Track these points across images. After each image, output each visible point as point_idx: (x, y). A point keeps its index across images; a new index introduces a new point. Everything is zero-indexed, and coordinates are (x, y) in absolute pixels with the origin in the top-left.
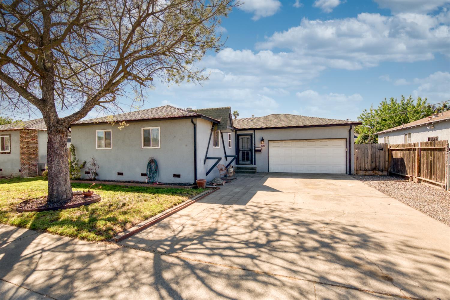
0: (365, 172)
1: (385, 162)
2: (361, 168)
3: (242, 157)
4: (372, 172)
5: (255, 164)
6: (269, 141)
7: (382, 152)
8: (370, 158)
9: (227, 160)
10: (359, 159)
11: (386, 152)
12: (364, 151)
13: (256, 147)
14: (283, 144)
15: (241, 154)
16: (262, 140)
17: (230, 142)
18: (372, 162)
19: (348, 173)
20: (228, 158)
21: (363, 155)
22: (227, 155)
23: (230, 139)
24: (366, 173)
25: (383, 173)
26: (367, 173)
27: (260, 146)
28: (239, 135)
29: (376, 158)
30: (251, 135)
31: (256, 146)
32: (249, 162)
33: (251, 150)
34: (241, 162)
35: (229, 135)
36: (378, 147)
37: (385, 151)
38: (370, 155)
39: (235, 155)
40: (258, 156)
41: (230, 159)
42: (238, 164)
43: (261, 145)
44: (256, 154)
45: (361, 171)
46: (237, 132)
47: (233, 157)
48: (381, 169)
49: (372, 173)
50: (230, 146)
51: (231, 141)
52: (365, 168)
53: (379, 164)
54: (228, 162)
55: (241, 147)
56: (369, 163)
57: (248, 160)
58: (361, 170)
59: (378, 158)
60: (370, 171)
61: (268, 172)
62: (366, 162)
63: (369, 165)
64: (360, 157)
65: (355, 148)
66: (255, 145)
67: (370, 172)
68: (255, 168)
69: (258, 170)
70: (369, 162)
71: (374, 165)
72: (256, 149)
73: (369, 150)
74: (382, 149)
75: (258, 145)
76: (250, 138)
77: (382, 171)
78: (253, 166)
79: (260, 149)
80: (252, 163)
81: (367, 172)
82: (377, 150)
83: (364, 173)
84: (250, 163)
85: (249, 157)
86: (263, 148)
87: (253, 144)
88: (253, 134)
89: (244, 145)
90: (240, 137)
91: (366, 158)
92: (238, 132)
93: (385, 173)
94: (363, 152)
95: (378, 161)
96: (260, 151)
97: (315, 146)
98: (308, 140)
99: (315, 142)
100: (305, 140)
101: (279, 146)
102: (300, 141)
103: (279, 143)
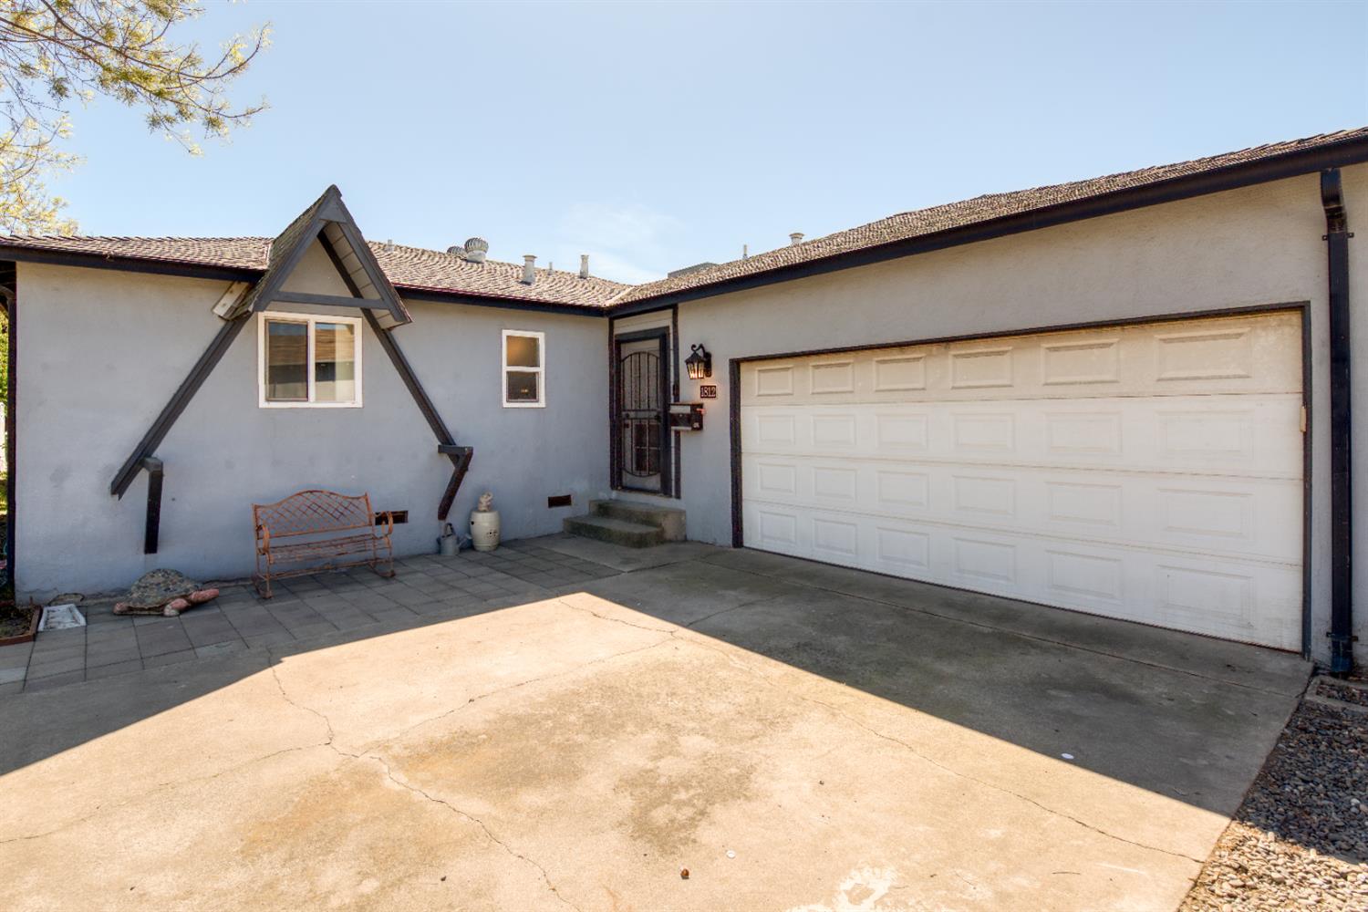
5: (678, 497)
6: (736, 361)
13: (682, 400)
27: (697, 396)
28: (622, 342)
30: (661, 335)
31: (683, 394)
32: (655, 482)
33: (662, 419)
40: (690, 448)
42: (617, 489)
43: (701, 390)
44: (683, 440)
46: (616, 323)
51: (539, 369)
55: (627, 400)
61: (738, 543)
66: (677, 387)
68: (681, 513)
69: (692, 527)
72: (673, 409)
75: (689, 386)
76: (658, 354)
78: (672, 503)
79: (687, 410)
80: (665, 489)
84: (657, 486)
85: (659, 453)
86: (709, 404)
87: (672, 387)
88: (671, 329)
89: (637, 393)
90: (625, 351)
92: (620, 328)
96: (689, 420)
97: (1010, 386)
98: (958, 344)
99: (1006, 357)
100: (934, 348)
101: (790, 392)
102: (904, 353)
103: (790, 371)
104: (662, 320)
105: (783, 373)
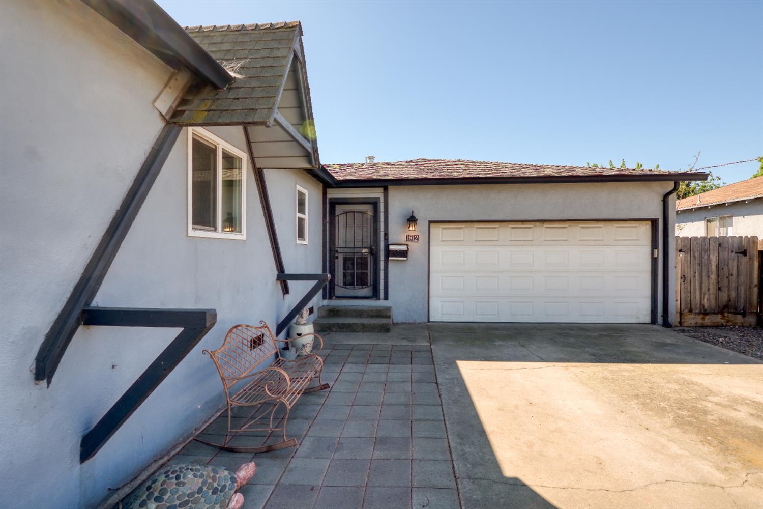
0: (701, 316)
1: (750, 287)
2: (693, 307)
3: (345, 275)
4: (720, 316)
5: (386, 298)
6: (430, 222)
7: (744, 259)
8: (713, 276)
9: (286, 290)
10: (688, 280)
11: (753, 260)
12: (701, 257)
13: (390, 242)
14: (472, 232)
15: (340, 263)
16: (412, 220)
17: (301, 221)
18: (719, 289)
19: (660, 320)
20: (291, 283)
21: (698, 268)
22: (287, 272)
23: (301, 209)
24: (703, 319)
25: (746, 319)
26: (708, 320)
27: (403, 240)
28: (334, 203)
29: (731, 277)
30: (374, 203)
31: (391, 239)
32: (366, 291)
33: (374, 253)
34: (339, 291)
35: (301, 197)
36: (736, 246)
37: (750, 258)
38: (714, 267)
39: (320, 272)
40: (396, 270)
41: (298, 289)
42: (330, 298)
43: (407, 237)
44: (390, 265)
45: (692, 316)
46: (329, 190)
47: (312, 283)
48: (742, 308)
49: (718, 319)
50: (301, 235)
51: (306, 217)
52: (702, 305)
53: (738, 295)
54: (293, 299)
55: (340, 242)
56: (711, 291)
57: (362, 282)
58: (691, 311)
59: (734, 278)
60: (714, 313)
61: (429, 321)
62: (705, 289)
63: (712, 297)
64: (689, 275)
65: (676, 250)
66: (386, 234)
67: (715, 316)
68: (388, 309)
69: (398, 316)
70: (711, 287)
71: (724, 296)
72: (391, 248)
73: (711, 256)
74: (744, 253)
75: (397, 235)
76: (370, 213)
77: (744, 315)
78: (381, 303)
79: (404, 248)
80: (375, 295)
81: (707, 317)
82: (733, 254)
83: (699, 319)
84: (370, 294)
85: (366, 274)
86: (413, 245)
87: (382, 234)
88: (382, 200)
89: (350, 236)
90: (339, 209)
91: (705, 278)
92: (334, 194)
93: (752, 320)
94: (697, 261)
95: (733, 285)
96: (404, 254)
97: (567, 240)
98: (548, 223)
99: (566, 229)
100: (537, 224)
101: (463, 239)
102: (523, 225)
103: (462, 230)
104: (376, 193)
105: (459, 230)
